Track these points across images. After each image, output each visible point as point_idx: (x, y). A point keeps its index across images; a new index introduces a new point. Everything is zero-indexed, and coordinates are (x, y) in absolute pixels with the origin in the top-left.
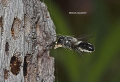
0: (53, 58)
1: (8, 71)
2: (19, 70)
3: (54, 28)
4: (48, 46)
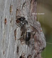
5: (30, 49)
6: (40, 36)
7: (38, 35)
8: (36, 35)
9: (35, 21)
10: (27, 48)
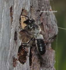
0: (54, 51)
1: (16, 59)
3: (55, 22)
4: (50, 39)
6: (49, 18)
7: (46, 16)
8: (43, 16)
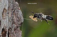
0: (21, 31)
1: (1, 36)
2: (6, 36)
3: (22, 15)
4: (19, 25)
5: (10, 23)
7: (17, 12)
9: (14, 1)
10: (8, 22)
